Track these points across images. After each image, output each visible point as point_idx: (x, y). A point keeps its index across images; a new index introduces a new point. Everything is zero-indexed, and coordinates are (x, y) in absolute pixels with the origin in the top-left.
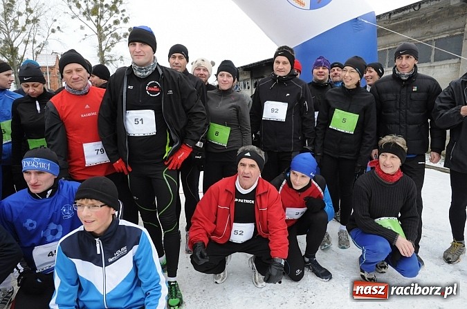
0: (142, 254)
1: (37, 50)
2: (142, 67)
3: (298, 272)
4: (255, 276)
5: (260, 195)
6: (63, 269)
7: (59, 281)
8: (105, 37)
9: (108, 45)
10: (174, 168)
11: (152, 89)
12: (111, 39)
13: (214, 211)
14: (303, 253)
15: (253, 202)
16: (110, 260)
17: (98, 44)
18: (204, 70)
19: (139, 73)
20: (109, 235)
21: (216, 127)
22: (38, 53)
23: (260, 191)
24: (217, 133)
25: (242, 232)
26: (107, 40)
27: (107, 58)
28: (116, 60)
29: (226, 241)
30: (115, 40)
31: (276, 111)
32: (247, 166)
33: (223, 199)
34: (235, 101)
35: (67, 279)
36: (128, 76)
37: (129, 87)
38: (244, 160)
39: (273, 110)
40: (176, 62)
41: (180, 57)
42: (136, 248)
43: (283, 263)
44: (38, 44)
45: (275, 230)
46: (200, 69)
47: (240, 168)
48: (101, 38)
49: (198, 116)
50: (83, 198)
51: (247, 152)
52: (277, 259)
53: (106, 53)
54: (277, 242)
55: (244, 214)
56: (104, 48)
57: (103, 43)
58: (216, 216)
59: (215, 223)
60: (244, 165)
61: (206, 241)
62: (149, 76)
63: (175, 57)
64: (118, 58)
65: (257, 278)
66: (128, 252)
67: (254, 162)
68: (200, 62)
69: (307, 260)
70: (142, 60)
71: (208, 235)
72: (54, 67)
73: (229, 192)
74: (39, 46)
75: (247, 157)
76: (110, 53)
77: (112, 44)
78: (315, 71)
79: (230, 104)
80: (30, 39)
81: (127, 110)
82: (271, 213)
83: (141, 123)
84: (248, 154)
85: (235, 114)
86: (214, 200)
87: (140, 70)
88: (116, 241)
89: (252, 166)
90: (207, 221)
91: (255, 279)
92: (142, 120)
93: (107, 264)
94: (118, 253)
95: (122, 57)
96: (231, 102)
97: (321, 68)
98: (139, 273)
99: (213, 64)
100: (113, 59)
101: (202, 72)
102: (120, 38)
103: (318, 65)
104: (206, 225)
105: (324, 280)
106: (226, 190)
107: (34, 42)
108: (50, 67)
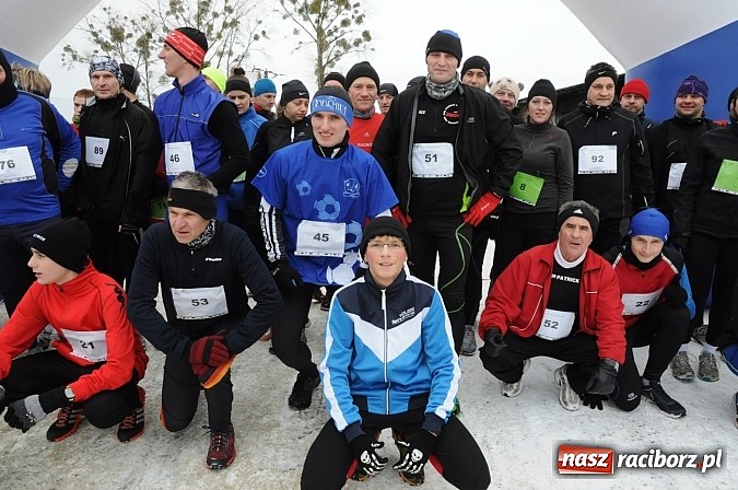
0: (433, 320)
2: (440, 85)
3: (632, 396)
4: (564, 393)
5: (589, 272)
6: (338, 326)
7: (332, 339)
8: (327, 46)
9: (331, 58)
10: (472, 223)
11: (451, 115)
12: (337, 48)
13: (521, 289)
14: (641, 373)
15: (577, 281)
16: (394, 322)
17: (317, 55)
18: (510, 95)
19: (436, 93)
20: (397, 289)
21: (522, 178)
23: (590, 267)
24: (523, 187)
25: (557, 324)
26: (330, 49)
29: (531, 334)
30: (342, 49)
31: (599, 159)
32: (577, 228)
33: (536, 272)
34: (553, 141)
35: (342, 340)
36: (419, 97)
37: (420, 112)
38: (572, 220)
39: (594, 159)
40: (474, 80)
41: (479, 75)
42: (426, 310)
43: (617, 367)
44: (235, 57)
45: (608, 323)
46: (503, 94)
47: (565, 230)
48: (322, 46)
49: (511, 154)
50: (382, 235)
51: (577, 208)
52: (609, 361)
54: (609, 338)
55: (562, 298)
56: (324, 61)
57: (325, 54)
58: (523, 296)
59: (521, 306)
60: (571, 226)
61: (504, 329)
62: (448, 97)
63: (472, 74)
65: (567, 396)
66: (416, 315)
67: (587, 223)
68: (504, 82)
69: (646, 382)
70: (444, 77)
71: (507, 321)
73: (545, 262)
75: (578, 215)
77: (337, 57)
78: (679, 100)
79: (547, 145)
80: (226, 50)
81: (415, 142)
82: (604, 299)
83: (434, 160)
84: (579, 211)
85: (553, 160)
86: (522, 273)
87: (437, 89)
88: (403, 299)
89: (583, 228)
90: (509, 303)
91: (564, 397)
92: (435, 156)
93: (390, 326)
94: (403, 314)
96: (547, 142)
97: (689, 97)
98: (428, 345)
99: (521, 87)
101: (506, 98)
102: (350, 47)
103: (684, 91)
104: (506, 307)
105: (672, 415)
106: (541, 261)
107: (230, 54)
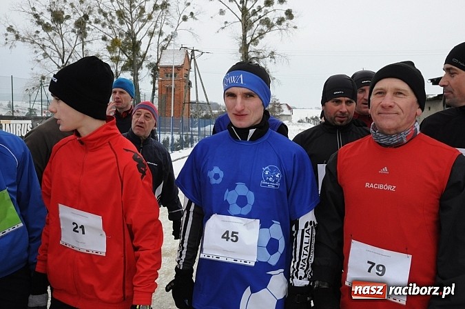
1: (163, 44)
8: (251, 25)
9: (255, 36)
17: (241, 34)
22: (164, 48)
26: (254, 28)
27: (252, 55)
28: (264, 57)
30: (265, 28)
44: (164, 37)
48: (246, 26)
53: (251, 47)
56: (249, 39)
64: (267, 54)
72: (181, 67)
74: (166, 40)
76: (257, 48)
77: (261, 35)
80: (156, 30)
95: (273, 53)
100: (261, 55)
102: (273, 25)
107: (161, 34)
108: (178, 68)
